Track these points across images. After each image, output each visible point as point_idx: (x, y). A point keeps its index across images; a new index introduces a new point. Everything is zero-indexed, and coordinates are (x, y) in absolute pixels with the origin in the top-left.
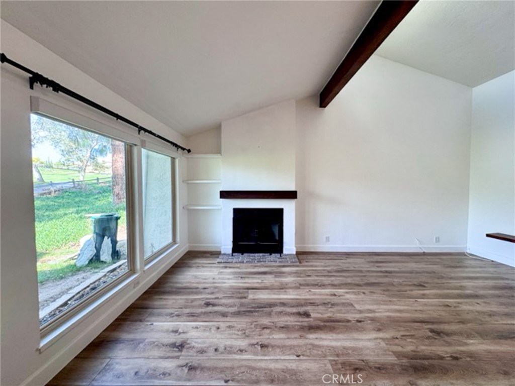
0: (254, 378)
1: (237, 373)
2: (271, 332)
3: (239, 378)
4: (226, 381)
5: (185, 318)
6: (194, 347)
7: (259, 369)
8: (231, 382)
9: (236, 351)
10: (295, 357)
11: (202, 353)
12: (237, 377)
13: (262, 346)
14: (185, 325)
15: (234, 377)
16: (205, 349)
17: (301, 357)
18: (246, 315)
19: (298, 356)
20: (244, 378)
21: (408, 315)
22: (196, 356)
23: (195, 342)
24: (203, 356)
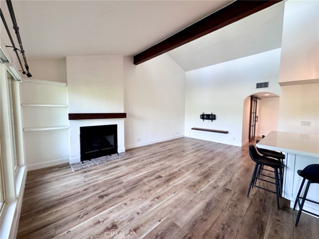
0: (169, 211)
1: (160, 215)
2: (154, 191)
3: (163, 216)
4: (160, 221)
5: (94, 212)
6: (123, 221)
7: (167, 207)
8: (161, 220)
9: (148, 207)
10: (174, 194)
11: (132, 220)
12: (162, 216)
13: (157, 198)
14: (100, 216)
15: (161, 217)
16: (131, 217)
17: (176, 193)
18: (133, 190)
19: (174, 193)
20: (165, 214)
21: (189, 162)
22: (131, 223)
23: (121, 218)
24: (134, 221)
